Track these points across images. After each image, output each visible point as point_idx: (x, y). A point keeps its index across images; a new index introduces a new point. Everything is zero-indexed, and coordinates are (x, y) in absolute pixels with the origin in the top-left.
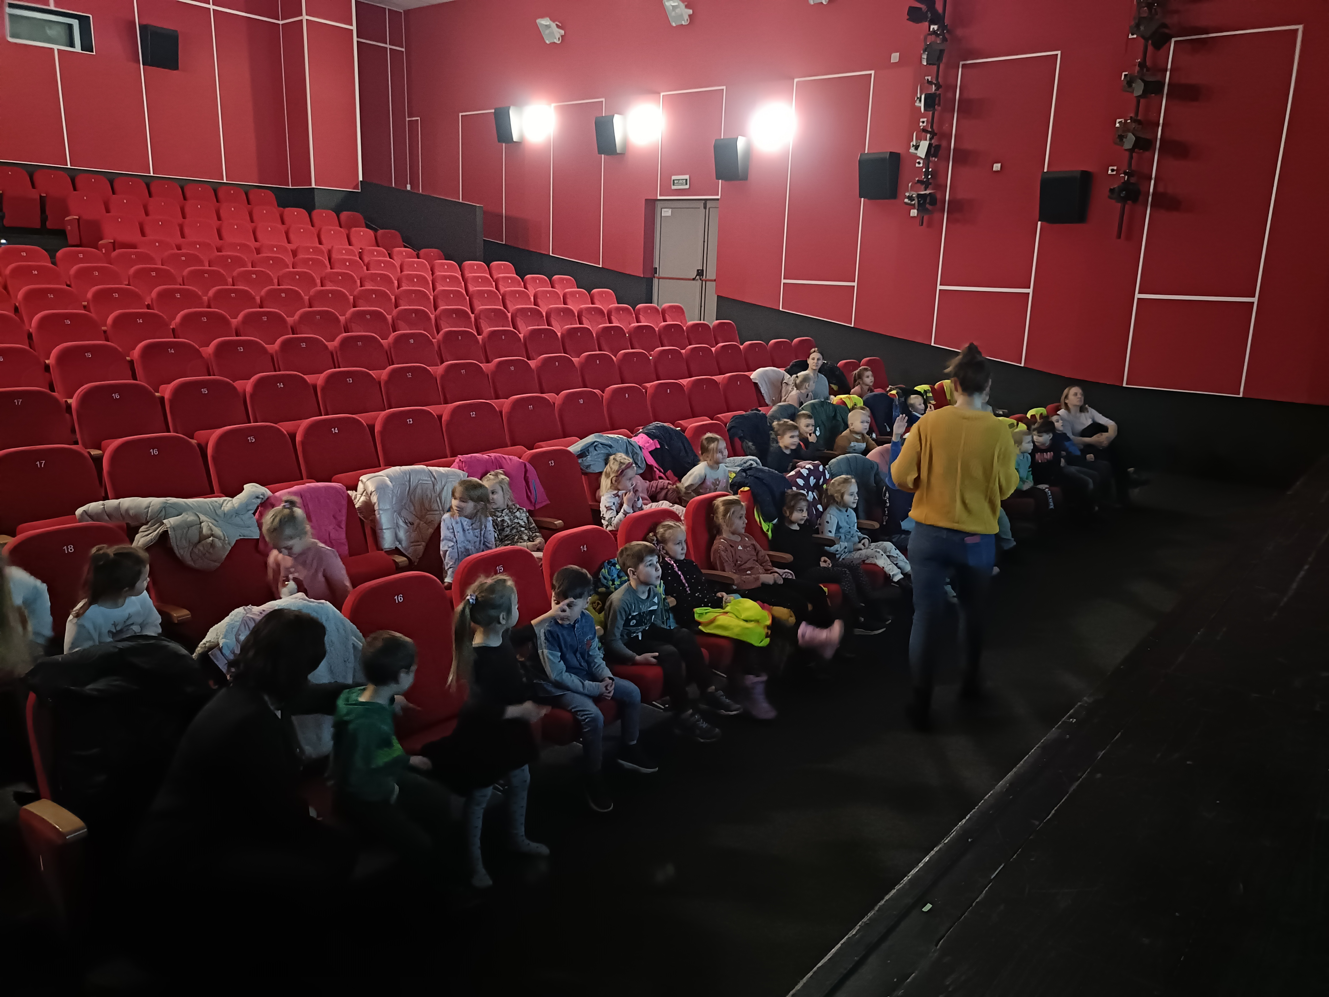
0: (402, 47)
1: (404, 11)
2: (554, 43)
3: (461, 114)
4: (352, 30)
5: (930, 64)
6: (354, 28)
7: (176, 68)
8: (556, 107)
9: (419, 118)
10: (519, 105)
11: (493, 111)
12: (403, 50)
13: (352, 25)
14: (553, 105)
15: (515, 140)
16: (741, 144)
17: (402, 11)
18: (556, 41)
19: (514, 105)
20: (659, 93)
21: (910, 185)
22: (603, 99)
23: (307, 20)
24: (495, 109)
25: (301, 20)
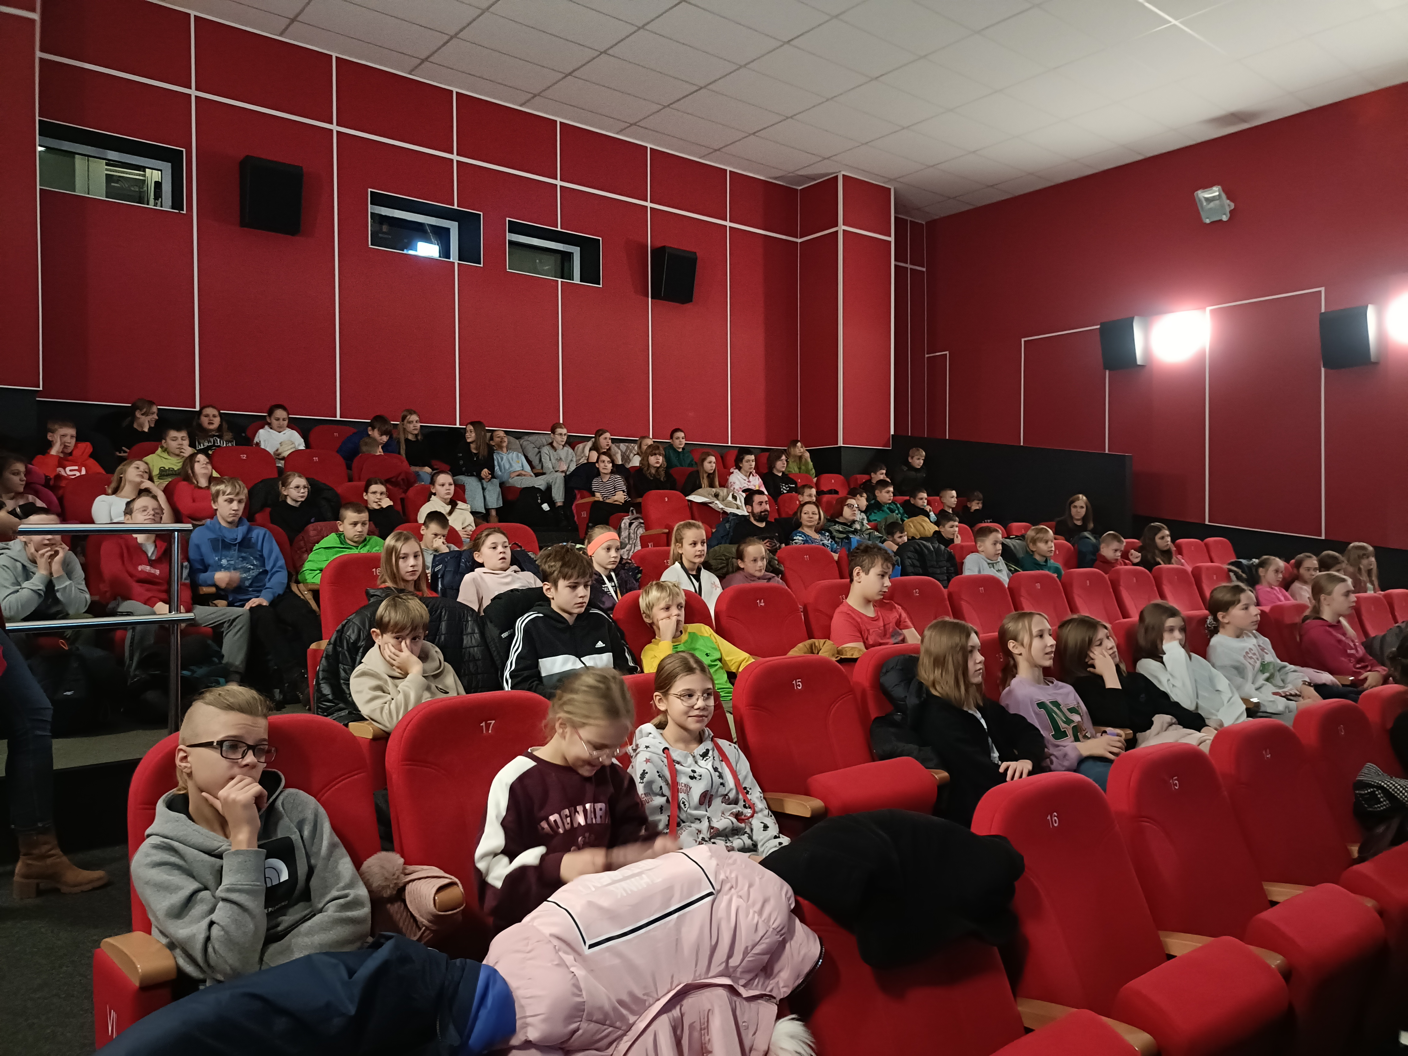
0: (924, 267)
1: (926, 223)
2: (1221, 221)
3: (1023, 340)
4: (890, 242)
6: (892, 239)
7: (690, 301)
8: (1212, 311)
9: (947, 352)
10: (1149, 313)
11: (1098, 327)
12: (924, 269)
13: (890, 236)
14: (1209, 309)
15: (1139, 363)
17: (924, 223)
18: (1225, 218)
19: (1139, 315)
22: (1323, 289)
23: (844, 230)
24: (1101, 324)
25: (837, 231)
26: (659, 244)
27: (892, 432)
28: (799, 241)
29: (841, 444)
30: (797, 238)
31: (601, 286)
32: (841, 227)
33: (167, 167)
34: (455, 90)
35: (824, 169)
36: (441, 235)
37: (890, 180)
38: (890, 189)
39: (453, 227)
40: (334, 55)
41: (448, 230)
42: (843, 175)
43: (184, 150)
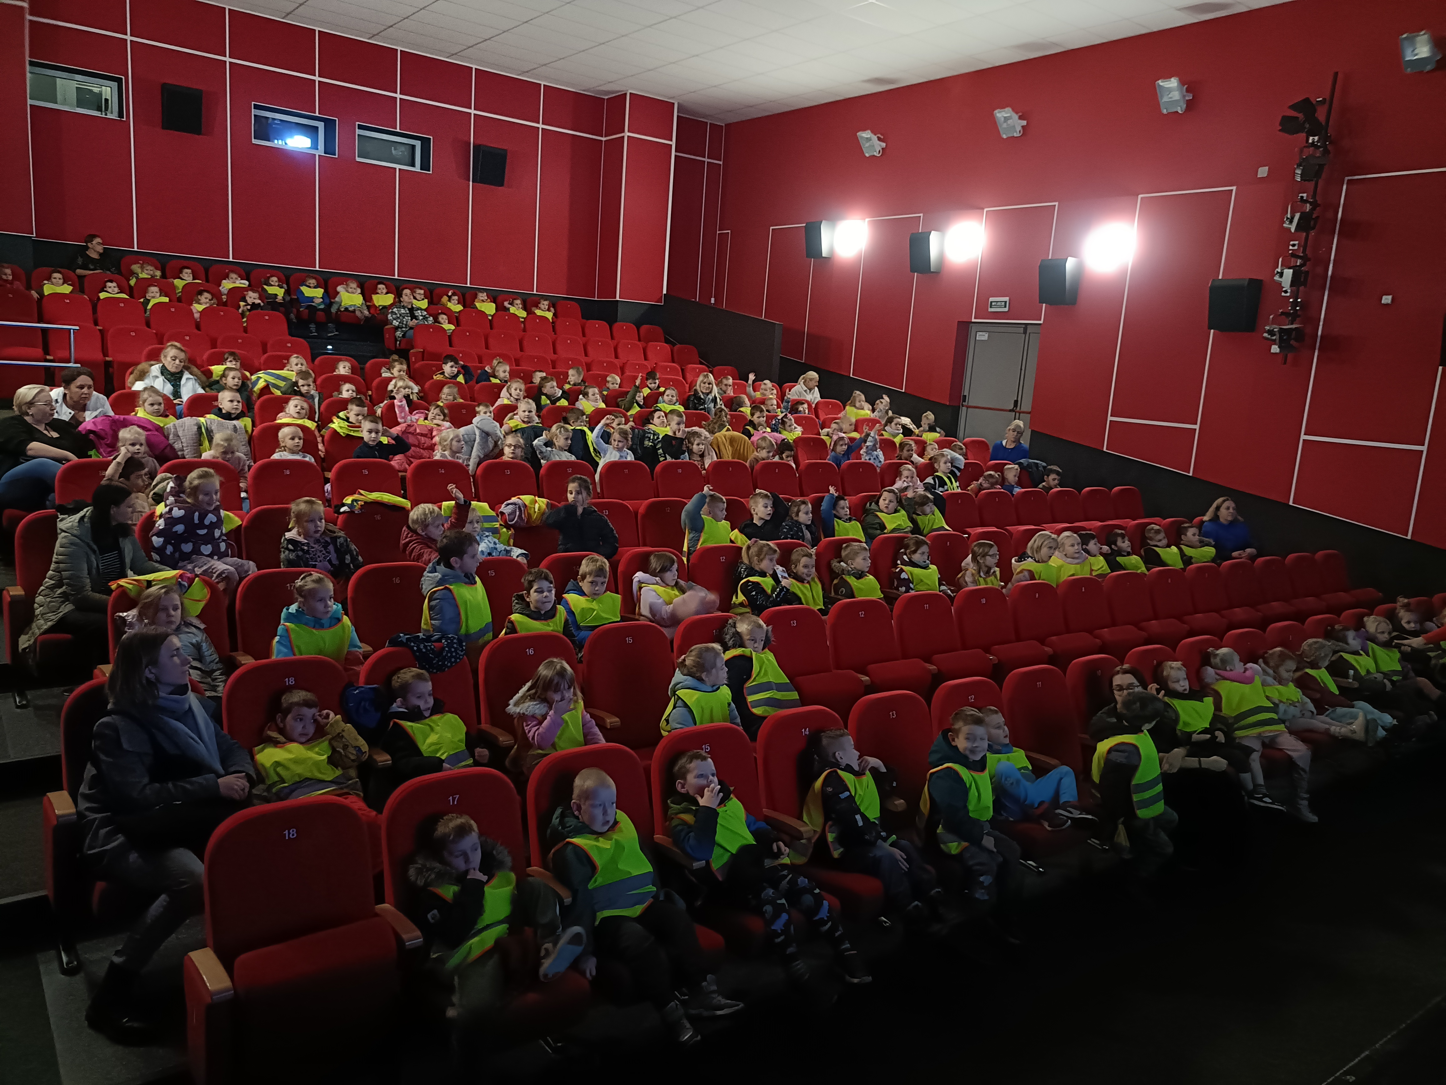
0: (720, 161)
1: (726, 125)
2: (874, 156)
3: (771, 228)
4: (671, 145)
5: (1305, 181)
6: (673, 143)
7: (502, 185)
8: (869, 221)
9: (729, 231)
10: (833, 220)
11: (804, 225)
12: (721, 163)
13: (671, 140)
14: (867, 220)
15: (824, 255)
16: (1070, 264)
17: (724, 125)
18: (876, 154)
19: (825, 220)
20: (983, 209)
21: (1271, 317)
22: (921, 215)
23: (628, 136)
24: (807, 224)
25: (623, 137)
26: (479, 142)
27: (665, 292)
28: (604, 139)
29: (618, 298)
30: (602, 136)
31: (431, 172)
32: (627, 134)
33: (115, 85)
34: (317, 29)
35: (618, 87)
36: (311, 131)
37: (673, 98)
38: (673, 104)
39: (321, 125)
40: (227, 8)
41: (317, 128)
42: (630, 93)
43: (123, 77)
